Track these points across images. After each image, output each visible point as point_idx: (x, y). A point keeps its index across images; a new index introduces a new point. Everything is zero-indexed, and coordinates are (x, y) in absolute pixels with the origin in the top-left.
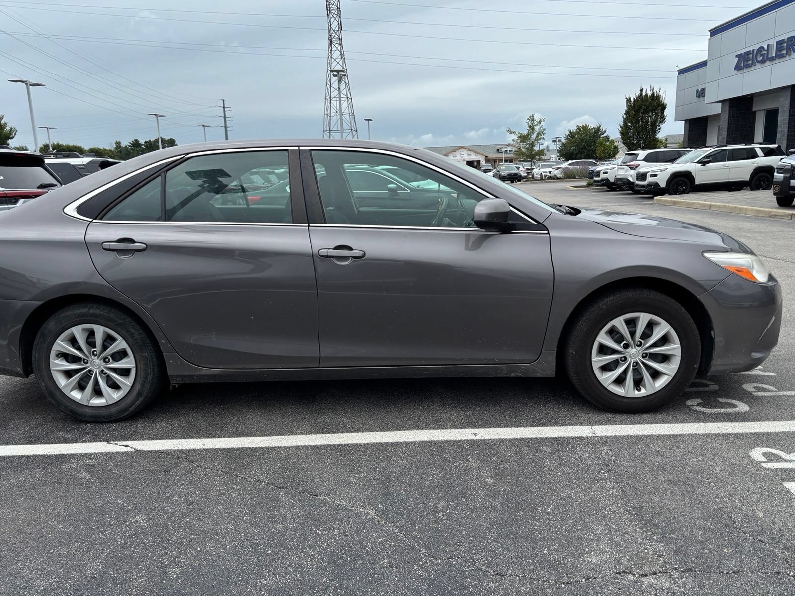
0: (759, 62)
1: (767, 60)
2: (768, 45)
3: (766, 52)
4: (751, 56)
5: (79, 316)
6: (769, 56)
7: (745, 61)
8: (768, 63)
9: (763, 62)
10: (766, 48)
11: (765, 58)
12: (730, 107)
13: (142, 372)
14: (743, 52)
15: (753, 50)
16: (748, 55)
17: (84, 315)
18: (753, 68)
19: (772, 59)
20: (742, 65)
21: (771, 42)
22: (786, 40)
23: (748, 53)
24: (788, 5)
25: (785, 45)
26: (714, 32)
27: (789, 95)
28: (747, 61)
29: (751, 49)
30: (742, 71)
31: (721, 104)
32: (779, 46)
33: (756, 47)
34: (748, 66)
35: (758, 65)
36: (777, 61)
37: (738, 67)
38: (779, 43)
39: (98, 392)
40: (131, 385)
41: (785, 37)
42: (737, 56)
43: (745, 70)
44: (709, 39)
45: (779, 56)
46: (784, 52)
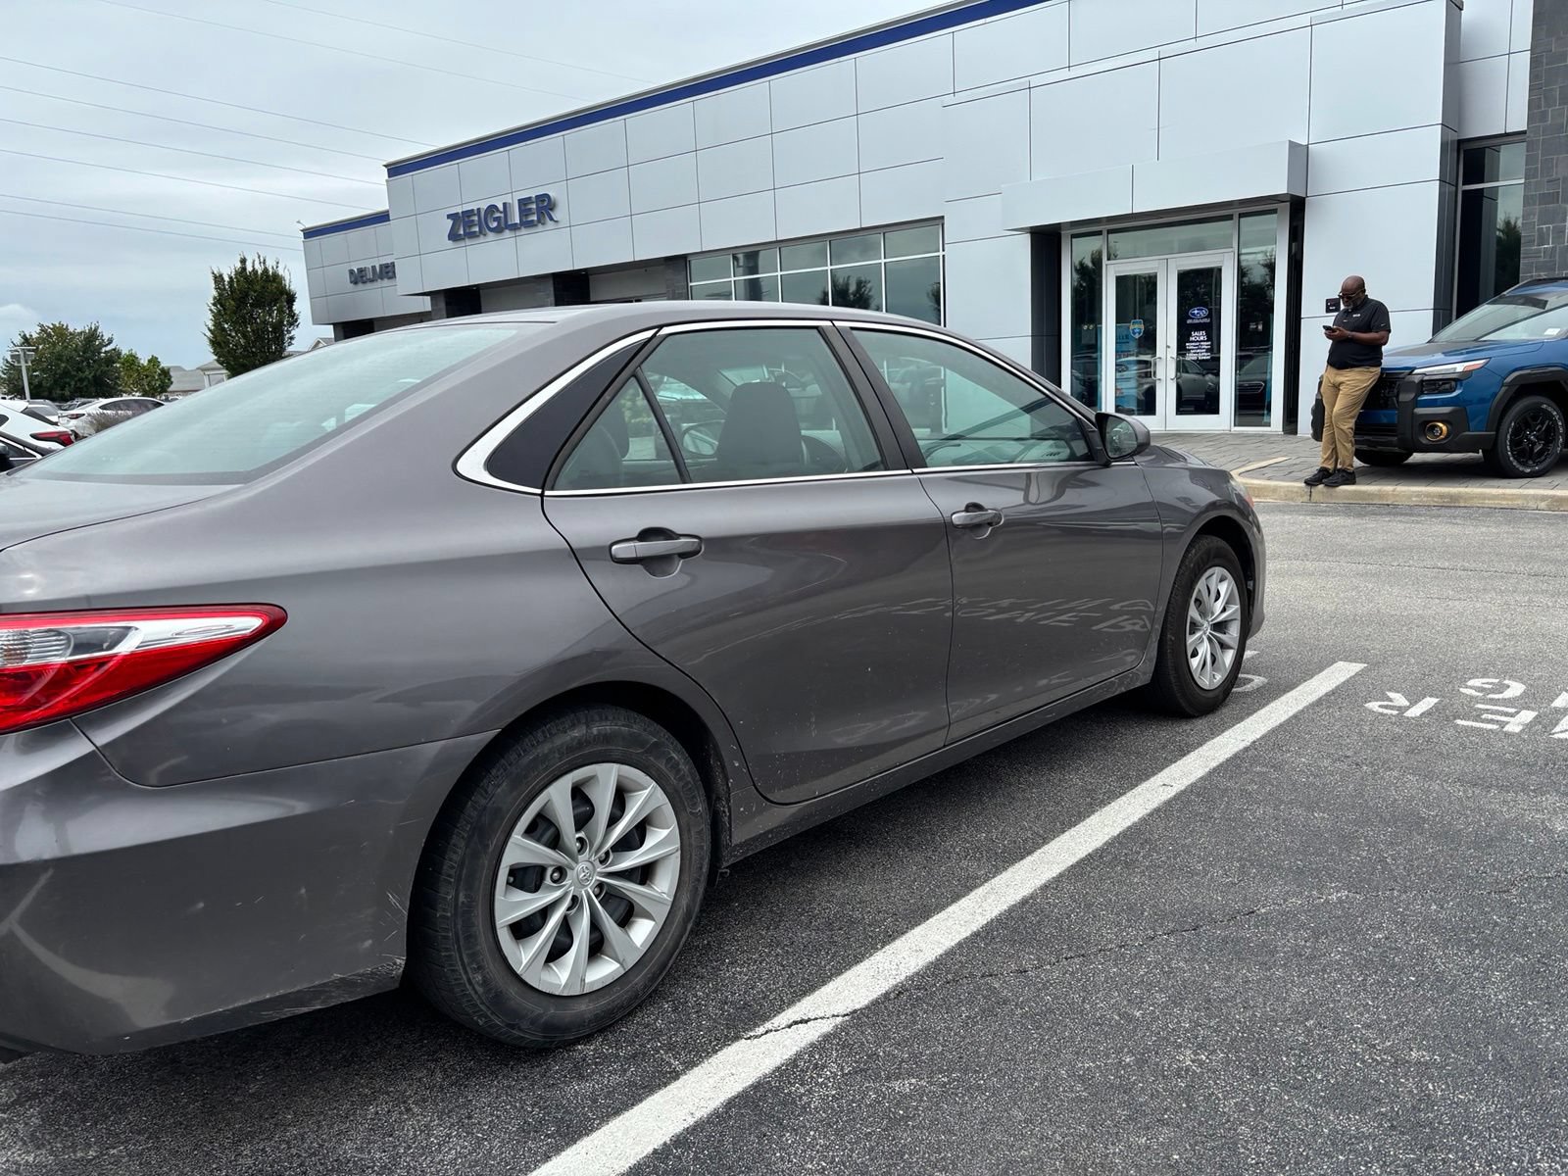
0: (492, 230)
1: (506, 228)
2: (505, 204)
3: (502, 215)
4: (476, 218)
5: (570, 749)
6: (509, 223)
7: (466, 226)
8: (507, 233)
9: (498, 230)
10: (501, 208)
11: (503, 226)
12: (447, 304)
13: (694, 857)
14: (459, 210)
15: (479, 209)
16: (469, 217)
17: (581, 744)
18: (482, 239)
19: (514, 228)
20: (462, 232)
21: (508, 199)
22: (534, 200)
23: (469, 213)
24: (528, 142)
25: (534, 206)
26: (395, 169)
27: (552, 289)
28: (470, 227)
29: (474, 206)
30: (462, 244)
31: (429, 298)
32: (523, 208)
33: (484, 206)
34: (472, 235)
35: (491, 236)
36: (524, 231)
37: (454, 236)
38: (523, 203)
39: (597, 948)
40: (671, 900)
41: (533, 194)
42: (449, 216)
43: (468, 242)
44: (387, 181)
45: (526, 224)
46: (535, 218)
